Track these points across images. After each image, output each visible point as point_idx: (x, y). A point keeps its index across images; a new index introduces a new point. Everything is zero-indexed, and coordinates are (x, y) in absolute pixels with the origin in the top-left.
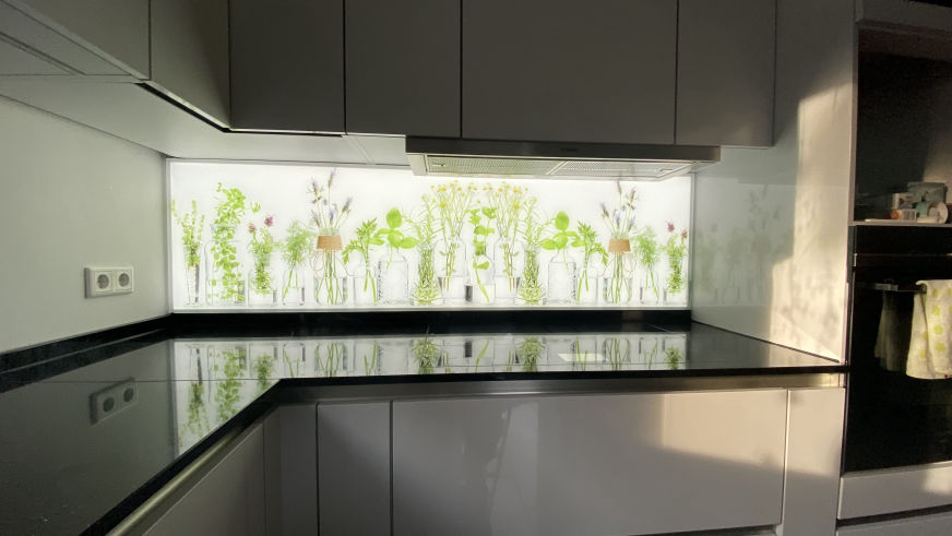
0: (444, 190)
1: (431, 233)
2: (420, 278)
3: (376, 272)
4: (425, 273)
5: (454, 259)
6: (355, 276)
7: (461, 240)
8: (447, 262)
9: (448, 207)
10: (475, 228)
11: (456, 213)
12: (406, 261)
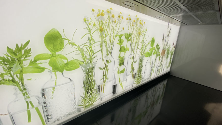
0: (102, 15)
1: (93, 54)
2: (85, 91)
3: (39, 100)
4: (88, 86)
5: (107, 71)
6: (11, 113)
7: (112, 57)
8: (104, 74)
9: (105, 31)
10: (120, 48)
11: (110, 37)
12: (72, 81)
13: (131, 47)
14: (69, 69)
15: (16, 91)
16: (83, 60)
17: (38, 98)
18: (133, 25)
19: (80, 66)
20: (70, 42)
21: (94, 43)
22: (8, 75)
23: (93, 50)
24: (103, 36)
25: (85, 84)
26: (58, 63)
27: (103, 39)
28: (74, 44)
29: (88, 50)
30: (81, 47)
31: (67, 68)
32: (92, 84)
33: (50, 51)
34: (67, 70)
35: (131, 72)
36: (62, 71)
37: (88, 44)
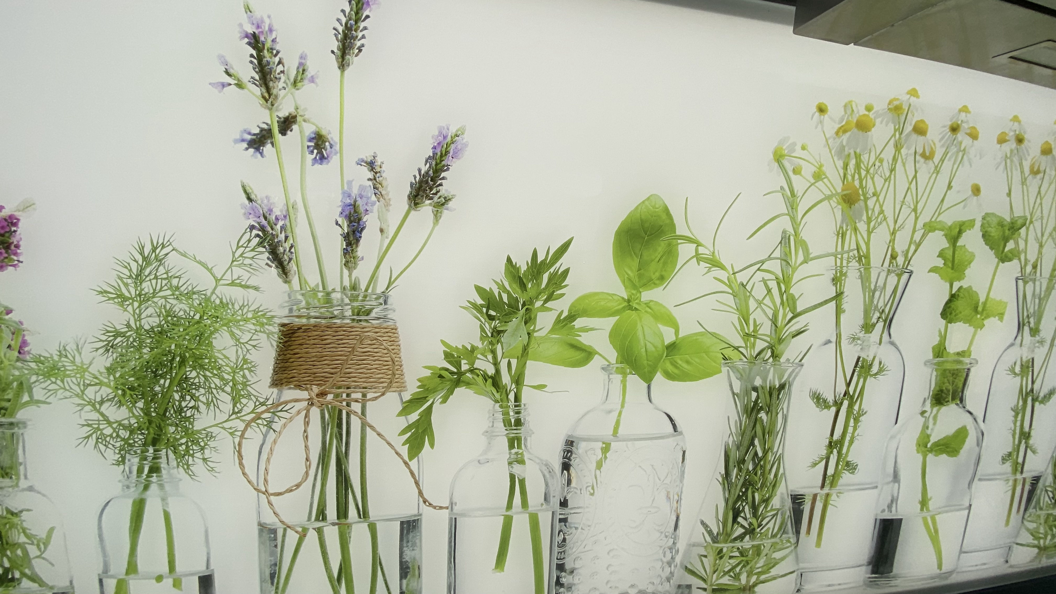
0: (863, 126)
1: (790, 315)
2: (727, 501)
3: (549, 484)
4: (745, 480)
5: (857, 420)
6: (456, 509)
7: (892, 343)
8: (832, 434)
9: (871, 203)
10: (947, 298)
11: (893, 233)
12: (681, 433)
13: (1021, 301)
14: (676, 371)
15: (493, 422)
16: (738, 342)
17: (548, 475)
18: (1035, 172)
19: (725, 369)
20: (701, 250)
21: (805, 261)
22: (486, 357)
23: (793, 296)
24: (856, 229)
25: (731, 464)
26: (641, 337)
27: (850, 242)
28: (715, 263)
29: (769, 291)
30: (742, 277)
31: (670, 368)
32: (763, 474)
33: (624, 282)
34: (669, 376)
35: (1004, 460)
36: (648, 378)
37: (775, 266)
